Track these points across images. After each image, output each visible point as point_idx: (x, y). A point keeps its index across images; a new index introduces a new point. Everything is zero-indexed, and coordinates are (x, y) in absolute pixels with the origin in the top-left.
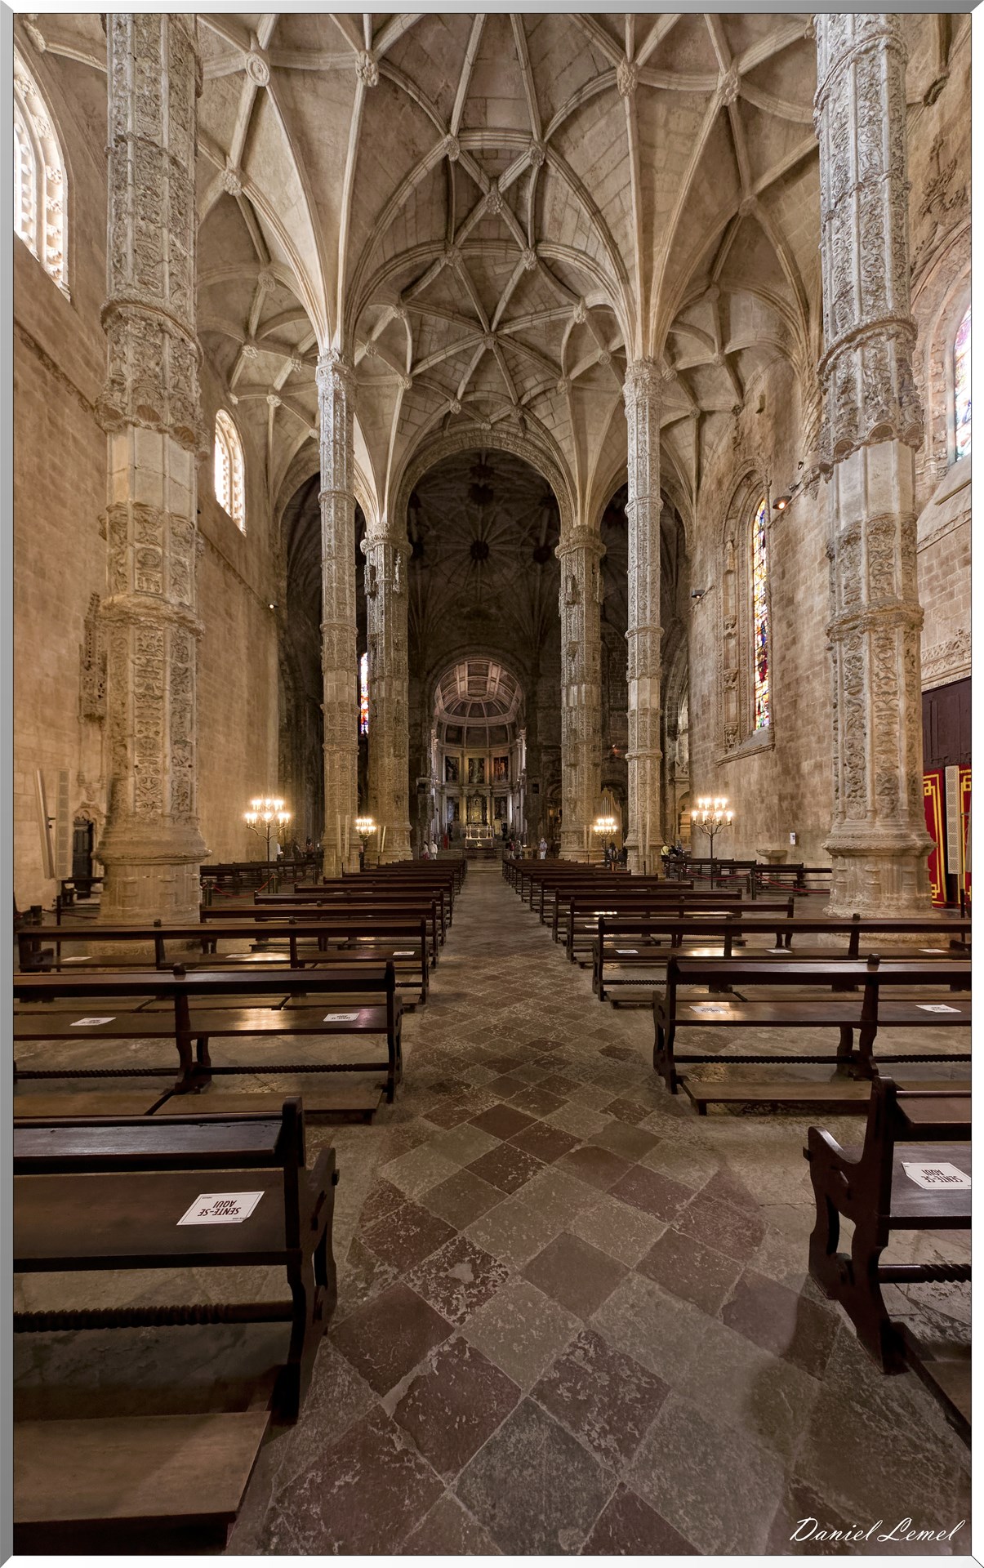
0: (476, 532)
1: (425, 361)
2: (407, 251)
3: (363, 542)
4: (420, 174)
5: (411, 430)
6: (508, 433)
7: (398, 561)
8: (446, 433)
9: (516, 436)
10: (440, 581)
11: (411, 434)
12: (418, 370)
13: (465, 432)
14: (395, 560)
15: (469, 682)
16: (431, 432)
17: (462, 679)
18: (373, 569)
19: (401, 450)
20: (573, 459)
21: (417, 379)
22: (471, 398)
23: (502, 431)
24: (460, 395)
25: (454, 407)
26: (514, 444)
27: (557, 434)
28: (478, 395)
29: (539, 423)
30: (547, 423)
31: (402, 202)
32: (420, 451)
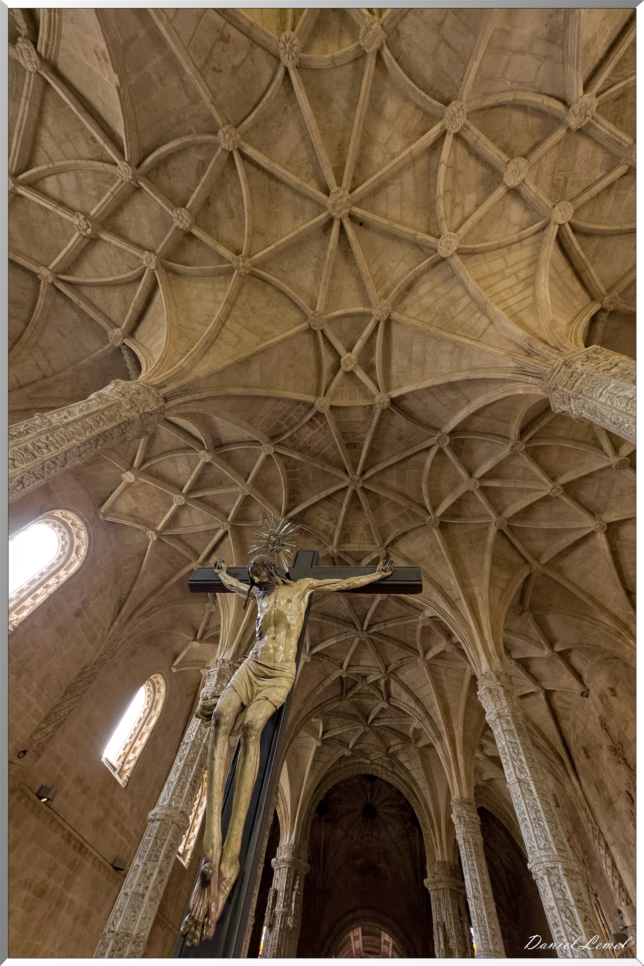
0: (367, 797)
1: (330, 732)
2: (320, 705)
3: (273, 860)
4: (328, 682)
5: (319, 766)
6: (382, 767)
7: (297, 887)
8: (342, 765)
9: (387, 770)
10: (340, 833)
11: (319, 768)
12: (325, 737)
13: (354, 764)
14: (294, 884)
15: (363, 941)
16: (333, 765)
17: (356, 938)
18: (276, 892)
19: (311, 780)
20: (427, 794)
21: (324, 742)
22: (357, 747)
23: (378, 765)
24: (350, 747)
25: (347, 753)
26: (387, 775)
27: (414, 773)
28: (361, 745)
29: (401, 765)
30: (407, 765)
31: (318, 693)
32: (325, 778)
